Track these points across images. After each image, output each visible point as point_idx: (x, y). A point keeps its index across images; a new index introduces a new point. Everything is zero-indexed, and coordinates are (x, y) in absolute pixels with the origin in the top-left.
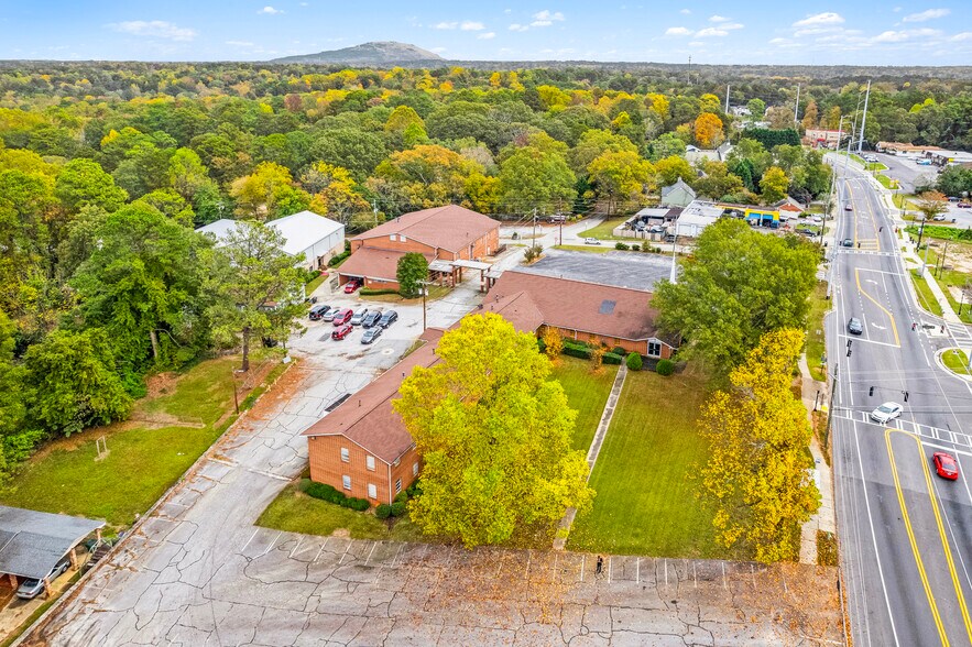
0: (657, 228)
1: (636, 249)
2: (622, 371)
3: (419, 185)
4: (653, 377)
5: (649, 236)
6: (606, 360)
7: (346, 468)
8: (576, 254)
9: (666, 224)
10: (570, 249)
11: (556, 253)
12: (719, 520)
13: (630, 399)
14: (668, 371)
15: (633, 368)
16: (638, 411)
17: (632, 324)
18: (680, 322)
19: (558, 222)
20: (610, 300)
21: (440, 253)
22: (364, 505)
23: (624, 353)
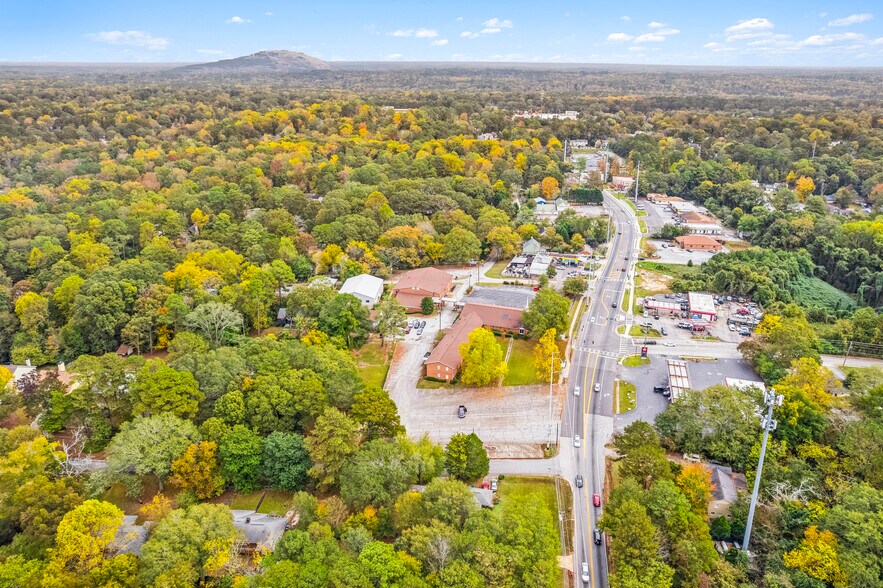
0: (520, 270)
1: (512, 283)
2: (512, 339)
3: (402, 250)
4: (522, 341)
5: (518, 275)
6: (506, 336)
7: (439, 372)
8: (486, 288)
9: (525, 268)
10: (483, 285)
11: (478, 288)
12: (538, 373)
13: (515, 348)
14: (526, 338)
15: (515, 338)
16: (518, 351)
17: (514, 323)
18: (529, 324)
19: (474, 265)
20: (506, 314)
21: (434, 294)
22: (445, 381)
23: (512, 333)
